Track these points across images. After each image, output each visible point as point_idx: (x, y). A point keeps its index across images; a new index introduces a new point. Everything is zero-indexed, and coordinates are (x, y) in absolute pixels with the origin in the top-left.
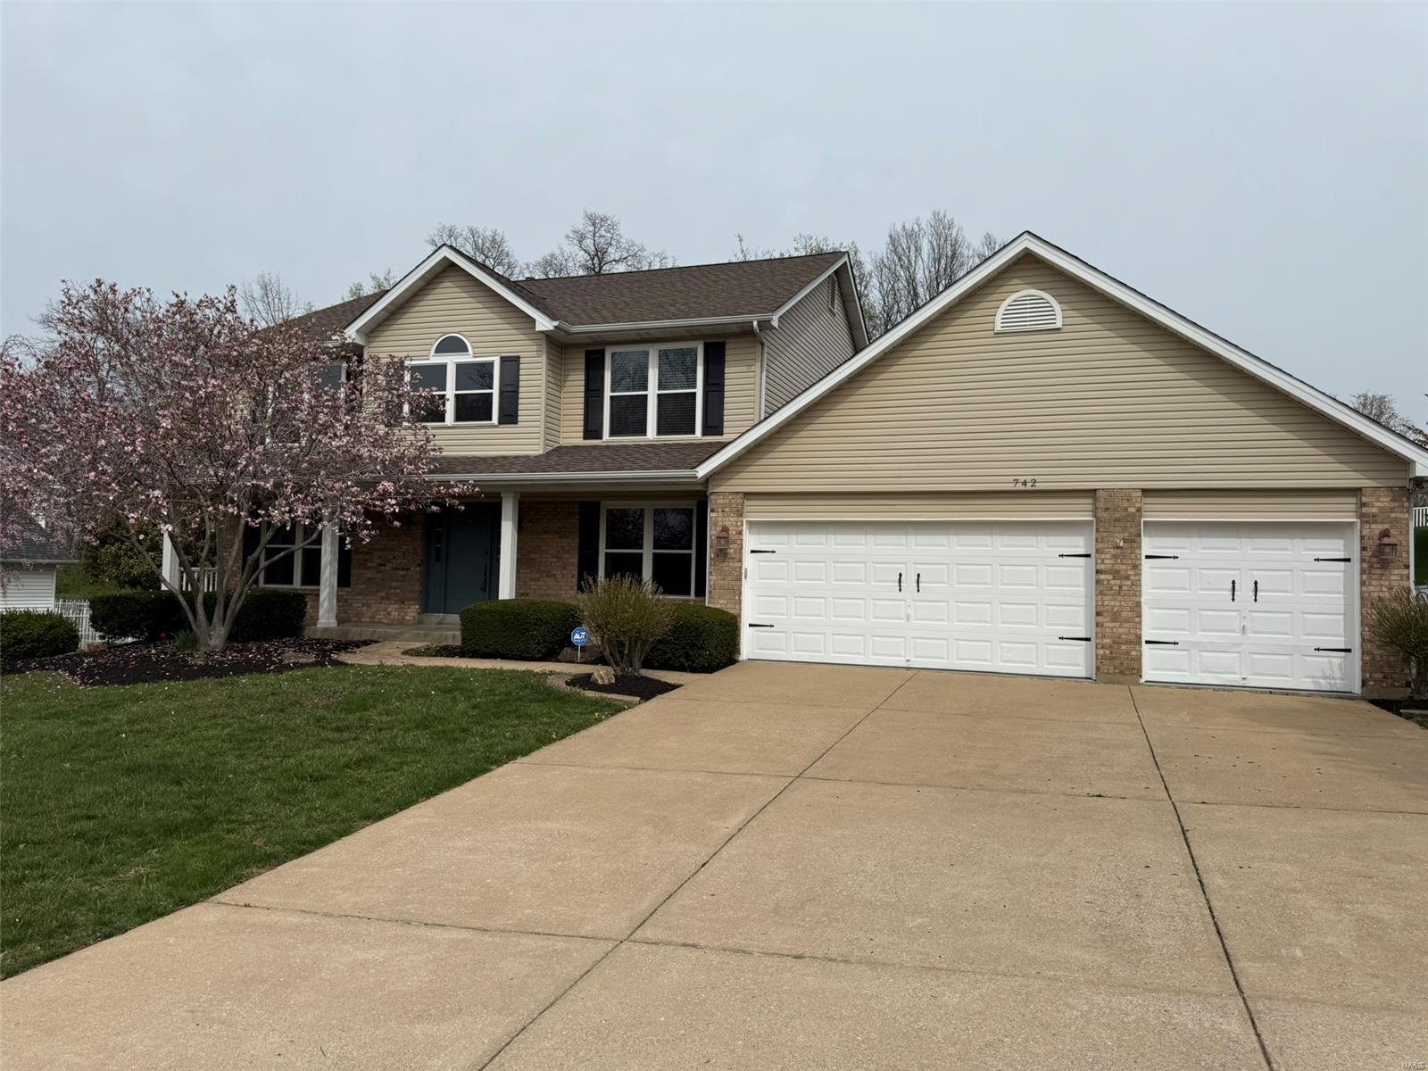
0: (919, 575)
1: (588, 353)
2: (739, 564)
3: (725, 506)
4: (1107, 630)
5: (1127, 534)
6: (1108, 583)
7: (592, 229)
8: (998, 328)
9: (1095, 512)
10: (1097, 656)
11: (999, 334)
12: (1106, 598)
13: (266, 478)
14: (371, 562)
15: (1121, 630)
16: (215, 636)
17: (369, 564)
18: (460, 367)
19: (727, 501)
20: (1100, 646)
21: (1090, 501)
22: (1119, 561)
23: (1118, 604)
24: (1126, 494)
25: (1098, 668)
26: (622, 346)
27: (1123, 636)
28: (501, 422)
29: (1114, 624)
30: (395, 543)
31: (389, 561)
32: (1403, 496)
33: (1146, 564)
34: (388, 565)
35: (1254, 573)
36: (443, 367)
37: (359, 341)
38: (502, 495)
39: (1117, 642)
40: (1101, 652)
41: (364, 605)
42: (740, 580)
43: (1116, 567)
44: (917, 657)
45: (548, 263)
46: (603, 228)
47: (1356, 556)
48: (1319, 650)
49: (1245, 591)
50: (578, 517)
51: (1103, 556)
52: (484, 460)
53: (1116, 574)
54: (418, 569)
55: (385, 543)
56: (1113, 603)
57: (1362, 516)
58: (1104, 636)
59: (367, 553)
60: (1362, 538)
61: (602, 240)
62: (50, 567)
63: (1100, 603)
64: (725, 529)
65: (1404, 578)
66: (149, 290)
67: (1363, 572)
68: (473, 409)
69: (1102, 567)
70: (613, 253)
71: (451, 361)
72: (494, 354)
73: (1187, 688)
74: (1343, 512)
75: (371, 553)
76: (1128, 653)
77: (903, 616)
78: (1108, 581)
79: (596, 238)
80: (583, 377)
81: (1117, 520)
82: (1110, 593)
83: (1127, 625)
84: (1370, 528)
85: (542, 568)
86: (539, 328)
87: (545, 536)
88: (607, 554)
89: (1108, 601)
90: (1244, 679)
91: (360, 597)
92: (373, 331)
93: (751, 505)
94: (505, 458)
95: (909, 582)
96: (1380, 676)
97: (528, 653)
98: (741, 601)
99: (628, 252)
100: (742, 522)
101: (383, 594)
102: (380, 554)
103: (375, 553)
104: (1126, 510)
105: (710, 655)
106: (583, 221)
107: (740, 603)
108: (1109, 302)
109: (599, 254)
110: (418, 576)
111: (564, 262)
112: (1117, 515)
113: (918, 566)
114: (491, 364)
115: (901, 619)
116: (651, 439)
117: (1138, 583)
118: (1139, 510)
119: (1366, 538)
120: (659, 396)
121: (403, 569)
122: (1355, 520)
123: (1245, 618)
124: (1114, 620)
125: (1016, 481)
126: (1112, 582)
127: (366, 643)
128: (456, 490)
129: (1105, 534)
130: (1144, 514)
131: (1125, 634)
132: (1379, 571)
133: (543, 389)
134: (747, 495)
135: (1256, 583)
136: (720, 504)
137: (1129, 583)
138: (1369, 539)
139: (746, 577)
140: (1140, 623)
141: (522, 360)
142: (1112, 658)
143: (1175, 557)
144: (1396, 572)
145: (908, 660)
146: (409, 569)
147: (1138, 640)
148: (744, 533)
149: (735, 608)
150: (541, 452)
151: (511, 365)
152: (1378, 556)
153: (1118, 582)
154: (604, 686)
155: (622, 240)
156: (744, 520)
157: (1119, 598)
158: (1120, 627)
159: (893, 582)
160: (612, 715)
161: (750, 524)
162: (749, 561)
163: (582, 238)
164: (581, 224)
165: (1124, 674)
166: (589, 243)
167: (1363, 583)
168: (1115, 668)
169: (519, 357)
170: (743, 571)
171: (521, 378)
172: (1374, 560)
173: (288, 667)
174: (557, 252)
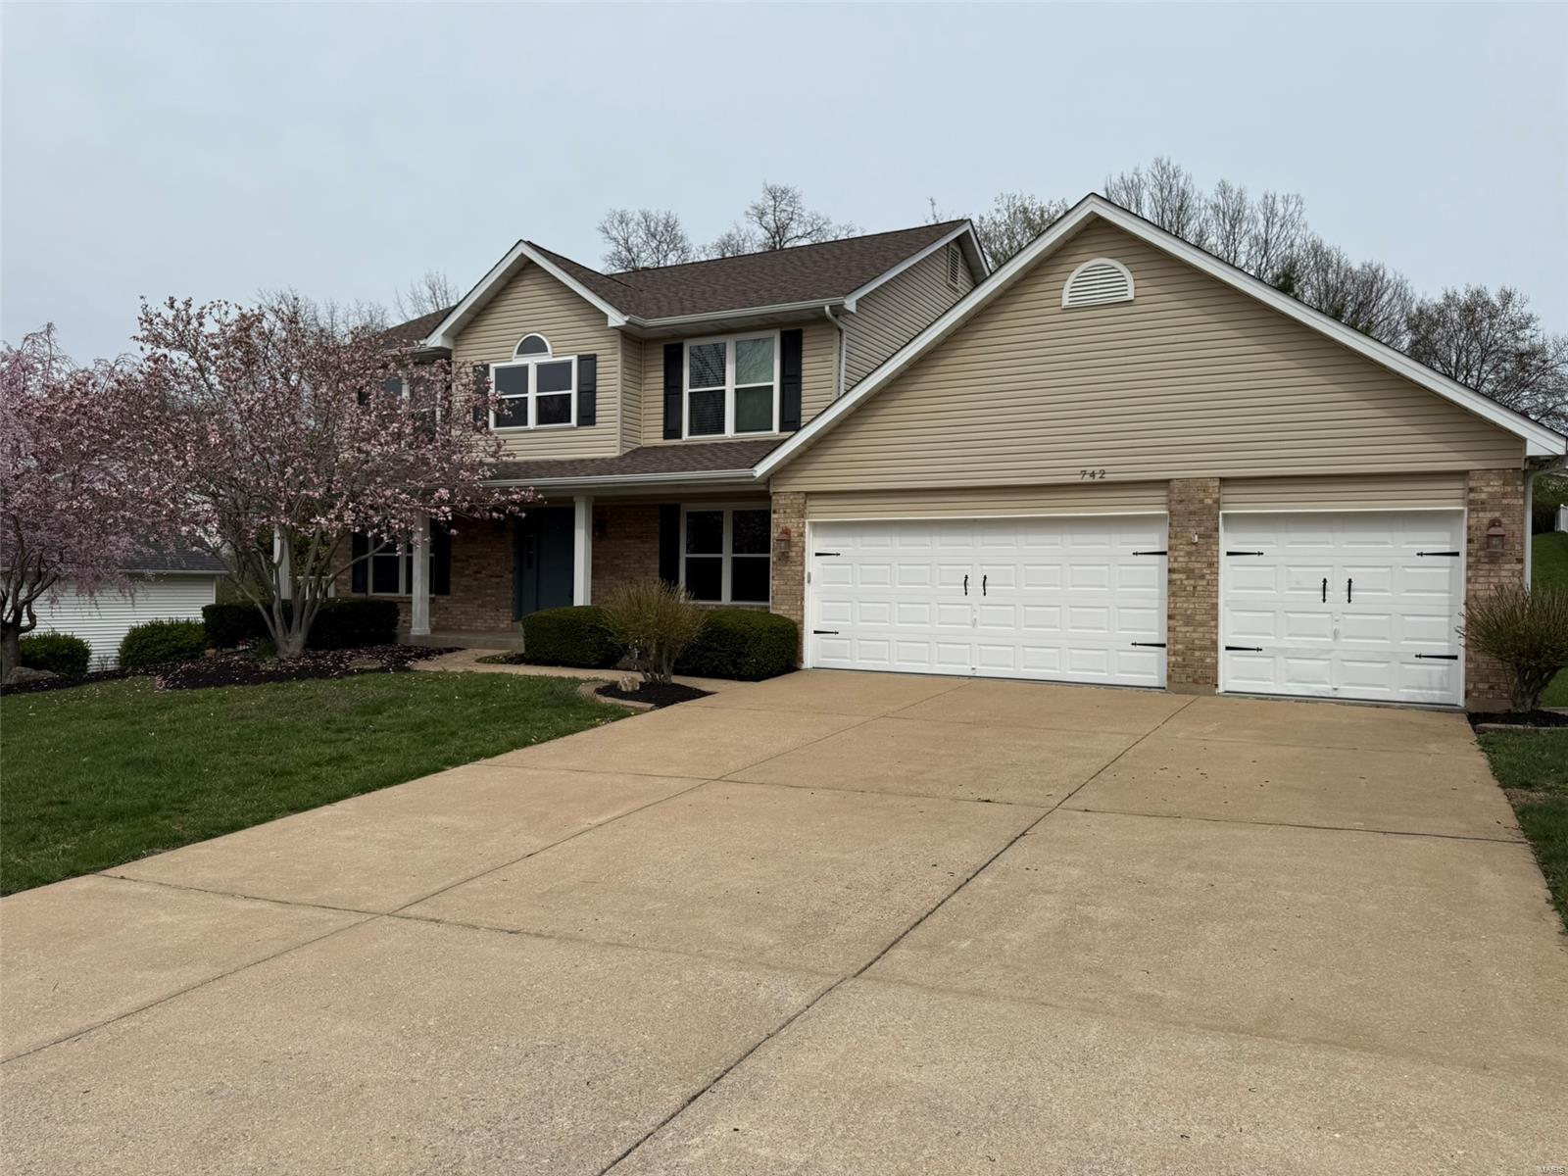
0: (985, 577)
1: (667, 349)
2: (801, 568)
3: (787, 506)
4: (1180, 635)
5: (1202, 529)
6: (1181, 584)
7: (772, 203)
8: (1066, 302)
9: (1169, 503)
10: (1168, 664)
11: (1067, 310)
12: (1178, 599)
13: (315, 487)
14: (468, 569)
15: (1195, 635)
16: (292, 645)
17: (467, 572)
18: (541, 367)
19: (789, 502)
20: (1171, 653)
21: (1164, 493)
22: (1193, 559)
23: (1192, 606)
24: (1201, 484)
25: (1169, 677)
26: (708, 338)
27: (1197, 642)
28: (580, 423)
29: (1187, 629)
30: (489, 550)
31: (484, 569)
32: (1518, 479)
33: (1225, 562)
34: (484, 572)
35: (1349, 570)
36: (525, 369)
37: (447, 346)
38: (575, 500)
39: (1191, 648)
40: (1173, 659)
41: (462, 613)
42: (802, 584)
43: (1191, 565)
44: (983, 665)
45: (724, 245)
46: (784, 202)
47: (1463, 549)
48: (1420, 656)
49: (1337, 591)
50: (659, 521)
51: (1176, 554)
52: (561, 463)
53: (1189, 573)
54: (511, 576)
55: (480, 550)
56: (1186, 605)
57: (1471, 503)
58: (1176, 642)
59: (463, 561)
60: (1469, 528)
61: (784, 215)
62: (210, 578)
63: (1172, 605)
64: (787, 532)
65: (1516, 574)
66: (226, 303)
67: (1469, 567)
68: (553, 411)
69: (1176, 565)
70: (796, 229)
71: (532, 361)
72: (571, 353)
73: (1266, 699)
74: (1449, 501)
75: (467, 561)
76: (1202, 660)
77: (969, 622)
78: (1181, 580)
79: (777, 214)
80: (662, 374)
81: (1193, 513)
82: (1183, 594)
83: (1201, 629)
84: (1478, 517)
85: (626, 574)
86: (611, 323)
87: (627, 541)
88: (687, 559)
89: (1182, 604)
90: (1336, 689)
91: (458, 605)
92: (460, 334)
93: (814, 505)
94: (582, 461)
95: (975, 585)
96: (1486, 686)
97: (584, 660)
98: (803, 607)
99: (812, 226)
100: (804, 523)
101: (480, 602)
102: (476, 561)
103: (471, 560)
104: (1202, 501)
105: (758, 662)
106: (762, 195)
107: (803, 609)
108: (1185, 267)
109: (780, 231)
110: (512, 584)
111: (740, 242)
112: (1192, 508)
113: (984, 567)
114: (569, 363)
115: (966, 624)
116: (730, 437)
117: (1215, 583)
118: (1217, 501)
119: (1473, 529)
120: (737, 390)
121: (497, 577)
122: (1461, 508)
123: (1337, 621)
124: (1187, 624)
125: (1084, 473)
126: (1186, 582)
127: (450, 650)
128: (515, 497)
129: (1178, 529)
130: (1222, 505)
131: (1199, 639)
132: (1487, 567)
133: (619, 388)
134: (808, 494)
135: (1350, 581)
136: (782, 504)
137: (1204, 583)
138: (1476, 529)
139: (809, 582)
140: (1216, 627)
141: (598, 359)
142: (1185, 666)
143: (1259, 554)
144: (1507, 567)
145: (973, 669)
146: (502, 576)
147: (1214, 646)
148: (807, 534)
149: (797, 614)
150: (617, 454)
151: (588, 362)
152: (1487, 549)
153: (1192, 582)
154: (627, 693)
155: (805, 214)
156: (807, 521)
157: (1193, 599)
158: (1194, 631)
159: (959, 584)
160: (613, 721)
161: (815, 525)
162: (812, 565)
163: (762, 214)
164: (761, 199)
165: (1197, 683)
166: (769, 219)
167: (1468, 580)
168: (1188, 677)
169: (595, 355)
170: (806, 575)
171: (598, 377)
172: (1481, 553)
173: (351, 673)
174: (734, 231)
